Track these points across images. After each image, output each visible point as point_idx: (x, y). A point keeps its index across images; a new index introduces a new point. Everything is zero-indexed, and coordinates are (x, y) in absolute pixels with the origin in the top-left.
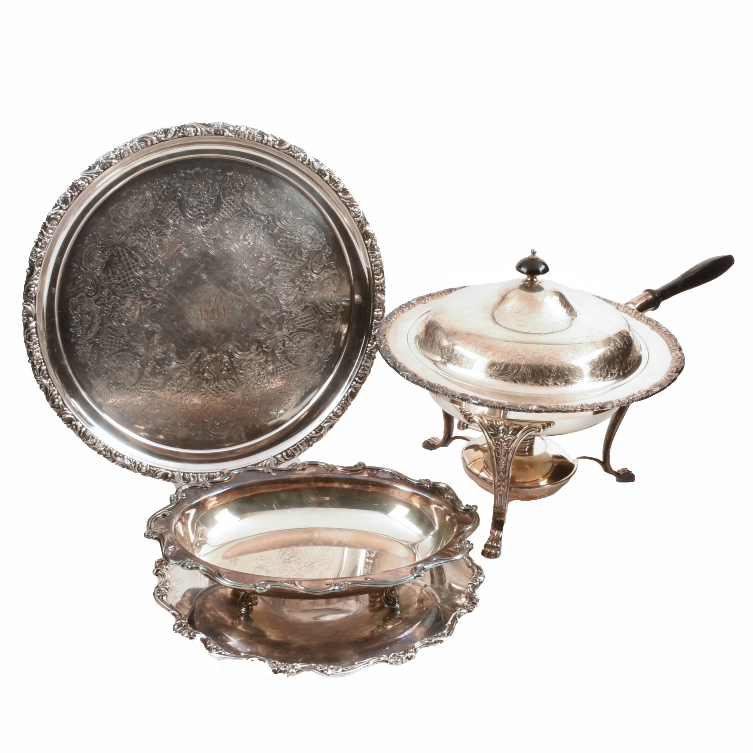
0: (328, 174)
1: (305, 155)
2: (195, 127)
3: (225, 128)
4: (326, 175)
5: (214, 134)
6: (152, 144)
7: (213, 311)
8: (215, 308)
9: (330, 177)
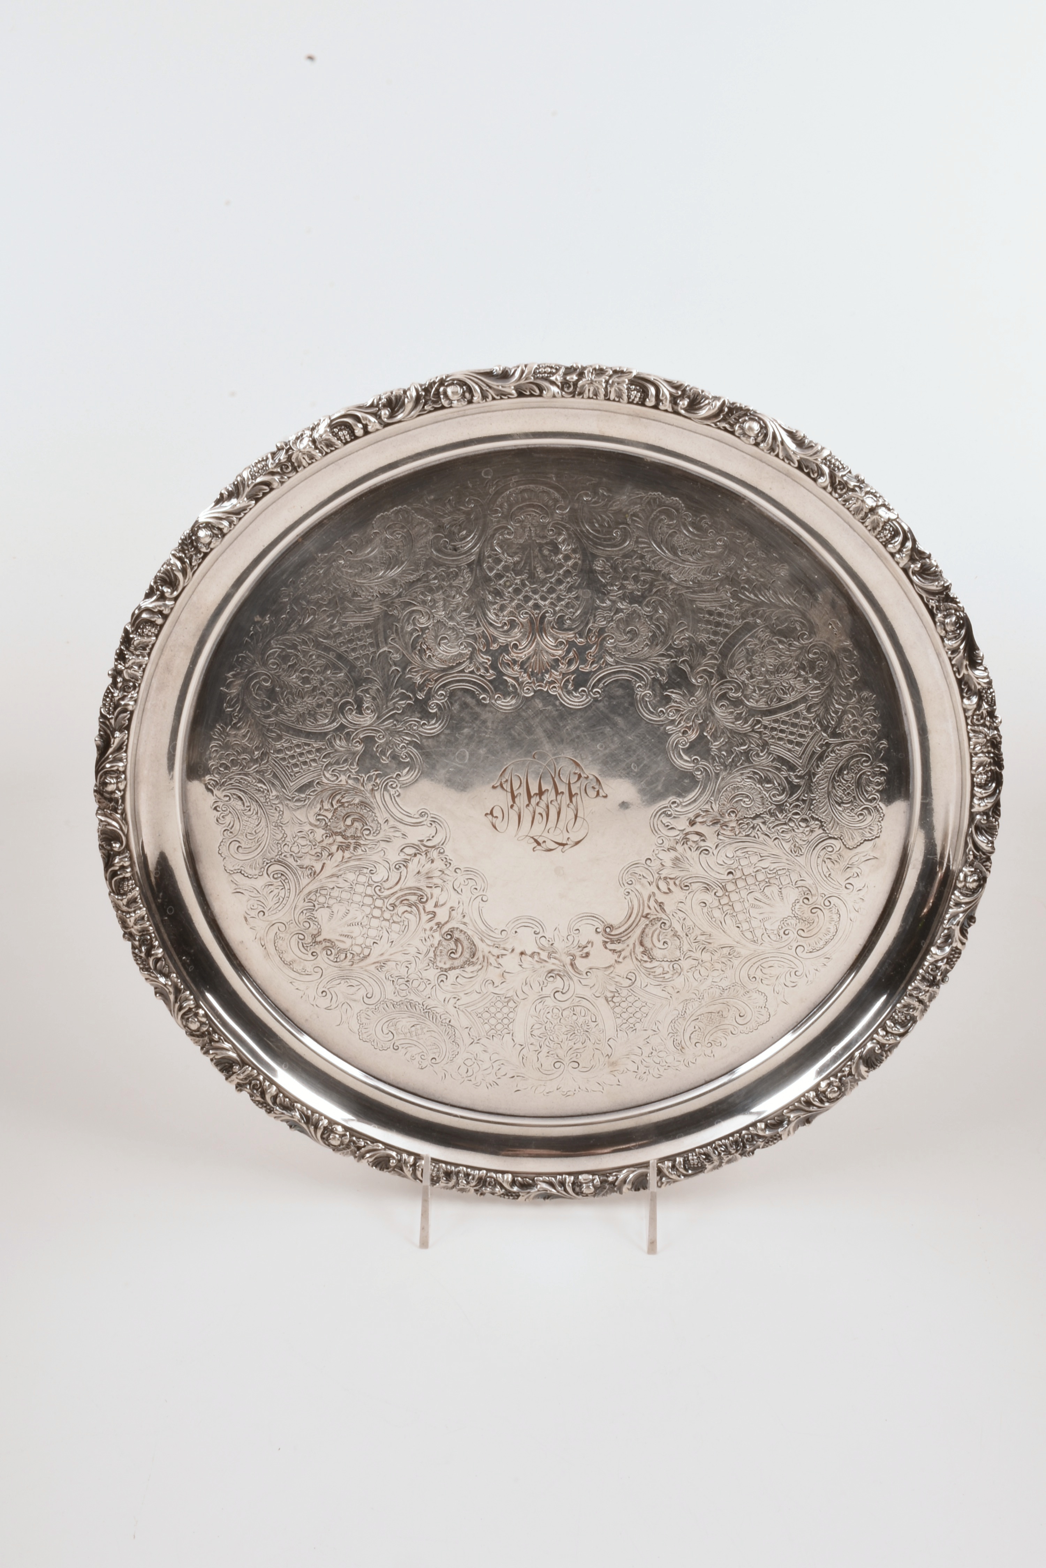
0: (826, 470)
1: (761, 427)
2: (465, 384)
3: (543, 378)
4: (821, 474)
5: (516, 395)
6: (366, 432)
7: (541, 793)
8: (534, 800)
9: (832, 476)
